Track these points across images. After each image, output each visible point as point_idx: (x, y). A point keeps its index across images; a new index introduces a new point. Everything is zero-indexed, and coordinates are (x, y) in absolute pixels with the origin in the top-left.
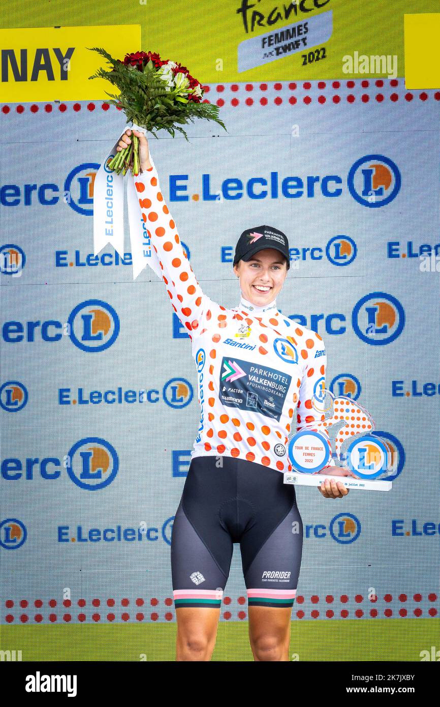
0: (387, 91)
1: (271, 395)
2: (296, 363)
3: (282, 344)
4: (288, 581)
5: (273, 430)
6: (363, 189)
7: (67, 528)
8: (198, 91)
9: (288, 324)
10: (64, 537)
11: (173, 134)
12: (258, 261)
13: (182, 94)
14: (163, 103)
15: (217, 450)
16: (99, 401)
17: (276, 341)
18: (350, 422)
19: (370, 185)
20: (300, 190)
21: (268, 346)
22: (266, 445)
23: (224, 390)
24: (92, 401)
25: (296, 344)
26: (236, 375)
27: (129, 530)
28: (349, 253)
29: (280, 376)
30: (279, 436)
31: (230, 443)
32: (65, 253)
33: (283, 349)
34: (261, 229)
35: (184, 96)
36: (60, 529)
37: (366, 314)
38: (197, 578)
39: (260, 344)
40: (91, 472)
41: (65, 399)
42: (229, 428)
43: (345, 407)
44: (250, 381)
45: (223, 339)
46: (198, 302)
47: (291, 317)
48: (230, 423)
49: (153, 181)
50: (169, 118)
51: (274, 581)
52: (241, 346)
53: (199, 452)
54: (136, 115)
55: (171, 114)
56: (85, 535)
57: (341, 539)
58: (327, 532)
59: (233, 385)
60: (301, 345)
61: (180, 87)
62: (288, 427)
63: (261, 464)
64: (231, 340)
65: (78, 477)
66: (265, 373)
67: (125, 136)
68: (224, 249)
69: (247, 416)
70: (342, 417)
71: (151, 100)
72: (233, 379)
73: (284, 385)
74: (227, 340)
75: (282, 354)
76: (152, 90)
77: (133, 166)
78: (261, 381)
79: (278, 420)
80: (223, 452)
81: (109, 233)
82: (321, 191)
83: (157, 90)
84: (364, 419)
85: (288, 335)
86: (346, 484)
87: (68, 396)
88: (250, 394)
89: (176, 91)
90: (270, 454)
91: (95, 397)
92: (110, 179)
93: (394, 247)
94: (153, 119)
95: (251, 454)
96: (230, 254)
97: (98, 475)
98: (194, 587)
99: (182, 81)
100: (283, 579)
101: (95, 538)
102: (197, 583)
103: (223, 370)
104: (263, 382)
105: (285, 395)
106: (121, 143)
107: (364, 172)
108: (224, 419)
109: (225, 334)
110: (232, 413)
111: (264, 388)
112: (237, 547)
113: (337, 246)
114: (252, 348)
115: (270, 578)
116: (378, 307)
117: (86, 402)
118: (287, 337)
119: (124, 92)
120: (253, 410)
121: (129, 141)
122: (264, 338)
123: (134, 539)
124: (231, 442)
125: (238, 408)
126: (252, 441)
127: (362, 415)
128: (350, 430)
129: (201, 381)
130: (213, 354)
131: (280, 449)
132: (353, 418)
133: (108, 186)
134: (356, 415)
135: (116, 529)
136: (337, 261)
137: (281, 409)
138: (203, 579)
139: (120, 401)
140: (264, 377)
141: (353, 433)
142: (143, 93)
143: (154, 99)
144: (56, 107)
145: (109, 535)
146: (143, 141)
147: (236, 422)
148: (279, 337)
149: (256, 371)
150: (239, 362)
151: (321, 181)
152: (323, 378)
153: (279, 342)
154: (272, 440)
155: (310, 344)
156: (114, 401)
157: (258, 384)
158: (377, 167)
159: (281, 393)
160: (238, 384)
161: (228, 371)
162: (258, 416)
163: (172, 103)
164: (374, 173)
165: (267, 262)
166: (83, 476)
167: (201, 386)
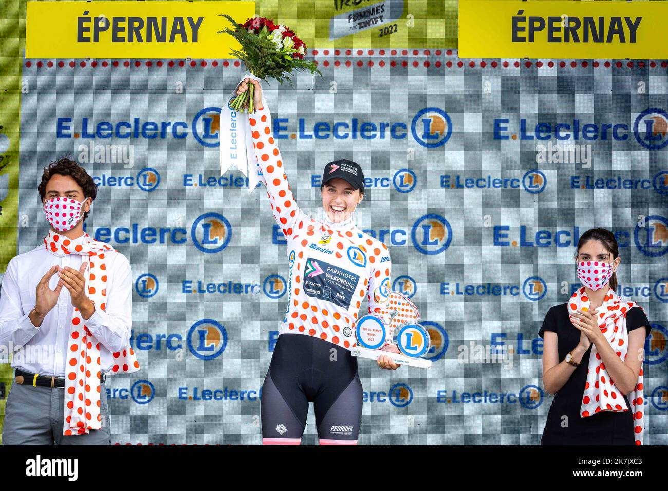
0: (444, 59)
1: (342, 289)
2: (365, 266)
3: (354, 251)
4: (351, 433)
5: (343, 316)
6: (423, 133)
7: (186, 389)
8: (301, 50)
9: (360, 236)
10: (183, 396)
11: (281, 81)
12: (333, 187)
13: (288, 54)
14: (274, 60)
15: (298, 330)
16: (214, 291)
17: (350, 248)
18: (401, 312)
19: (429, 131)
20: (374, 133)
21: (343, 252)
22: (337, 328)
23: (306, 283)
24: (208, 291)
25: (366, 252)
26: (316, 272)
27: (234, 391)
28: (411, 183)
29: (350, 276)
30: (348, 321)
31: (308, 325)
32: (191, 176)
33: (355, 255)
34: (338, 163)
35: (290, 54)
36: (181, 389)
37: (422, 231)
38: (281, 429)
39: (337, 250)
40: (206, 346)
41: (187, 289)
42: (309, 312)
43: (398, 300)
44: (326, 278)
45: (309, 244)
46: (293, 214)
47: (364, 231)
48: (309, 309)
49: (264, 118)
50: (278, 70)
51: (339, 433)
52: (322, 250)
53: (285, 330)
54: (253, 67)
55: (280, 68)
56: (200, 394)
57: (397, 403)
58: (387, 397)
59: (314, 280)
60: (370, 252)
61: (287, 47)
62: (355, 315)
63: (332, 342)
64: (315, 245)
65: (196, 349)
66: (338, 272)
67: (244, 83)
68: (314, 177)
69: (322, 304)
70: (395, 308)
71: (264, 57)
72: (314, 275)
73: (353, 283)
74: (312, 245)
75: (353, 259)
76: (265, 50)
77: (249, 107)
78: (335, 278)
79: (347, 309)
80: (303, 331)
81: (233, 157)
82: (390, 134)
83: (269, 50)
84: (411, 311)
85: (360, 245)
86: (395, 360)
87: (189, 287)
88: (326, 288)
89: (284, 51)
90: (339, 335)
91: (211, 288)
92: (234, 115)
93: (445, 179)
94: (266, 71)
95: (324, 334)
96: (318, 181)
97: (211, 348)
98: (279, 436)
99: (289, 42)
100: (347, 432)
101: (207, 397)
102: (281, 433)
103: (307, 268)
104: (337, 279)
105: (354, 290)
106: (240, 88)
107: (424, 120)
108: (306, 305)
109: (311, 240)
110: (313, 301)
111: (337, 284)
112: (311, 405)
113: (402, 177)
114: (330, 253)
115: (337, 432)
116: (431, 225)
117: (204, 292)
118: (359, 246)
119: (244, 49)
120: (328, 300)
121: (246, 88)
122: (340, 246)
123: (237, 398)
124: (310, 324)
125: (316, 298)
126: (325, 324)
127: (409, 308)
128: (401, 318)
129: (291, 275)
130: (301, 255)
131: (347, 331)
132: (403, 310)
133: (232, 120)
134: (405, 307)
135: (223, 391)
136: (401, 188)
137: (350, 301)
138: (286, 430)
139: (230, 292)
140: (338, 276)
141: (402, 321)
142: (258, 51)
143: (266, 56)
144: (187, 63)
145: (218, 395)
146: (257, 87)
147: (315, 309)
148: (353, 245)
149: (332, 270)
150: (320, 263)
151: (390, 127)
152: (388, 279)
153: (352, 249)
154: (341, 324)
155: (377, 252)
156: (225, 291)
157: (333, 280)
158: (434, 117)
159: (351, 288)
160: (317, 280)
161: (311, 269)
162: (332, 305)
163: (280, 60)
164: (432, 121)
165: (340, 188)
166: (199, 349)
167: (291, 279)
